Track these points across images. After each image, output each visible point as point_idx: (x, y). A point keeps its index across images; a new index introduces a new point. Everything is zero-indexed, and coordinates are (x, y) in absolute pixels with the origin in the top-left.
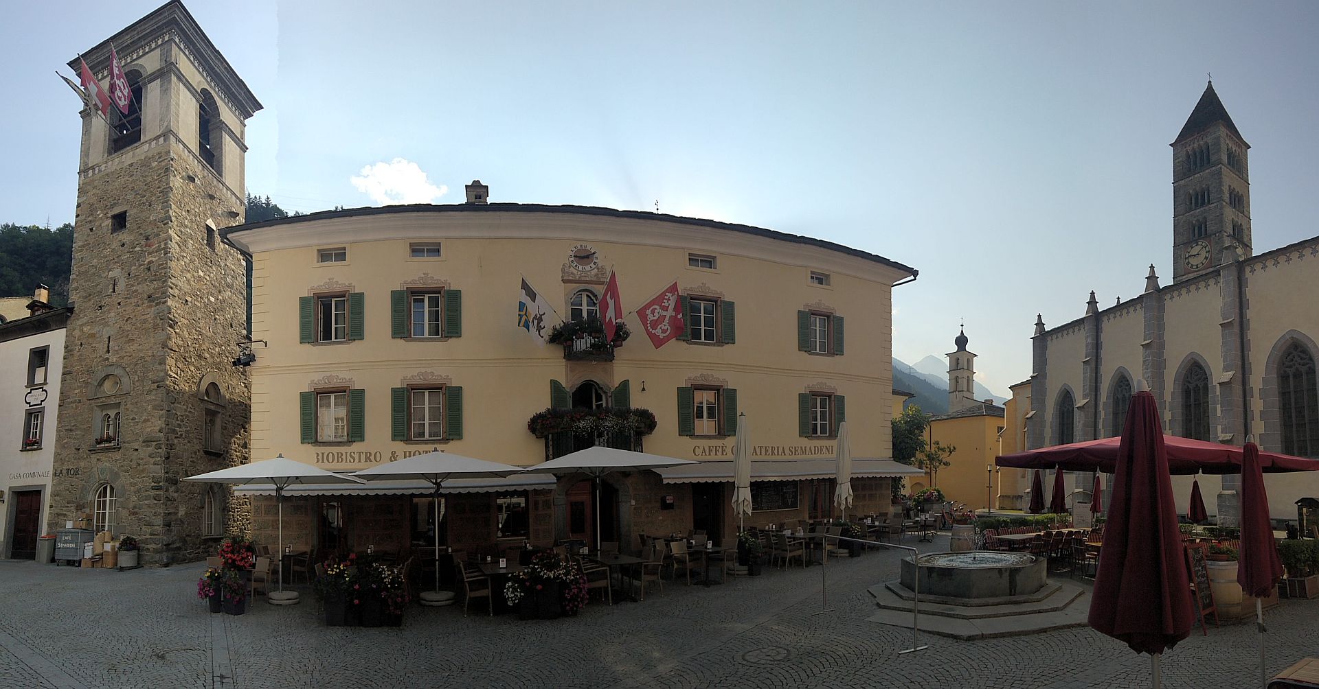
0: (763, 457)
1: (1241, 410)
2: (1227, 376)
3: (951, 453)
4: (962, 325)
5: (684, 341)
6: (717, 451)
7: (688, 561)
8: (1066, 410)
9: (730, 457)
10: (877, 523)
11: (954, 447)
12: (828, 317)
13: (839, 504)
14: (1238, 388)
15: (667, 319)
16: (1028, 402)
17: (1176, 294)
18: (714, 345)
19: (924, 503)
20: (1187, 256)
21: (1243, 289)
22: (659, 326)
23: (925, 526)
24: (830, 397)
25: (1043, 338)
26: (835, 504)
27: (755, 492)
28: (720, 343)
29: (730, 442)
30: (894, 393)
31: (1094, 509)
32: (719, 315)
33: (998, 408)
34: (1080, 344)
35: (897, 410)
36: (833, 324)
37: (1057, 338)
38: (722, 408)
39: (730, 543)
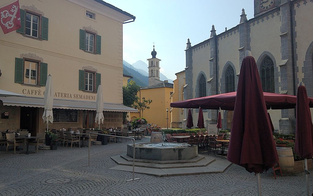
0: (60, 98)
1: (292, 78)
2: (284, 62)
3: (150, 103)
4: (154, 46)
5: (21, 34)
6: (36, 93)
7: (15, 143)
8: (202, 83)
9: (42, 96)
10: (115, 131)
11: (151, 100)
12: (94, 35)
13: (98, 122)
14: (290, 68)
15: (12, 19)
16: (184, 80)
17: (256, 22)
18: (37, 39)
19: (138, 124)
20: (261, 3)
21: (293, 16)
22: (8, 22)
23: (138, 133)
24: (94, 73)
25: (190, 50)
26: (96, 122)
27: (55, 114)
28: (40, 39)
29: (43, 89)
30: (124, 76)
31: (219, 127)
32: (41, 24)
33: (170, 84)
34: (208, 51)
35: (125, 83)
36: (97, 39)
37: (197, 49)
38: (39, 72)
39: (41, 135)
